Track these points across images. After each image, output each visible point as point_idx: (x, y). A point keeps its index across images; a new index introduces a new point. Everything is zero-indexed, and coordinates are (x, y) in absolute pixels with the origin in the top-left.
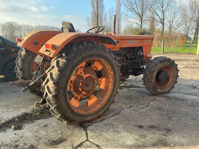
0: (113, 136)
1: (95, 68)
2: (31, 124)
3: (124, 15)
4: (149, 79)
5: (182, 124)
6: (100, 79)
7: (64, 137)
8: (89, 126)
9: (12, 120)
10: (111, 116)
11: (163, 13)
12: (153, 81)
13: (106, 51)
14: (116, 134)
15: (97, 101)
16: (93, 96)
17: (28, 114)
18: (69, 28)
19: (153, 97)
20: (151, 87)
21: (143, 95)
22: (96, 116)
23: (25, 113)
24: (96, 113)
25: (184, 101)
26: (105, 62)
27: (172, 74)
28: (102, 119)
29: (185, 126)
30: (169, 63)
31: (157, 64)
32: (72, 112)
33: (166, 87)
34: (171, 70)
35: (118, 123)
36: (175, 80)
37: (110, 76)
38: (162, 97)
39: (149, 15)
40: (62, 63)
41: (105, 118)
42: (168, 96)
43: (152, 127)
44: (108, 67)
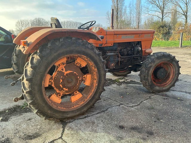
0: (89, 135)
1: (79, 64)
2: (18, 117)
3: (145, 9)
4: (145, 76)
5: (168, 127)
6: (85, 76)
7: (40, 133)
8: (70, 122)
9: (3, 111)
10: (96, 113)
11: (187, 4)
12: (149, 78)
13: (88, 47)
14: (93, 133)
15: (81, 97)
16: (78, 92)
17: (20, 106)
18: (55, 23)
19: (150, 95)
20: (147, 84)
21: (139, 92)
22: (77, 113)
23: (16, 106)
24: (78, 110)
25: (183, 100)
26: (87, 59)
27: (172, 71)
28: (86, 115)
29: (172, 130)
30: (169, 59)
31: (154, 60)
32: (50, 108)
33: (165, 85)
34: (171, 66)
35: (100, 121)
36: (176, 77)
37: (95, 73)
38: (160, 95)
39: (171, 7)
40: (36, 59)
41: (89, 115)
42: (166, 94)
43: (134, 129)
44: (92, 64)
